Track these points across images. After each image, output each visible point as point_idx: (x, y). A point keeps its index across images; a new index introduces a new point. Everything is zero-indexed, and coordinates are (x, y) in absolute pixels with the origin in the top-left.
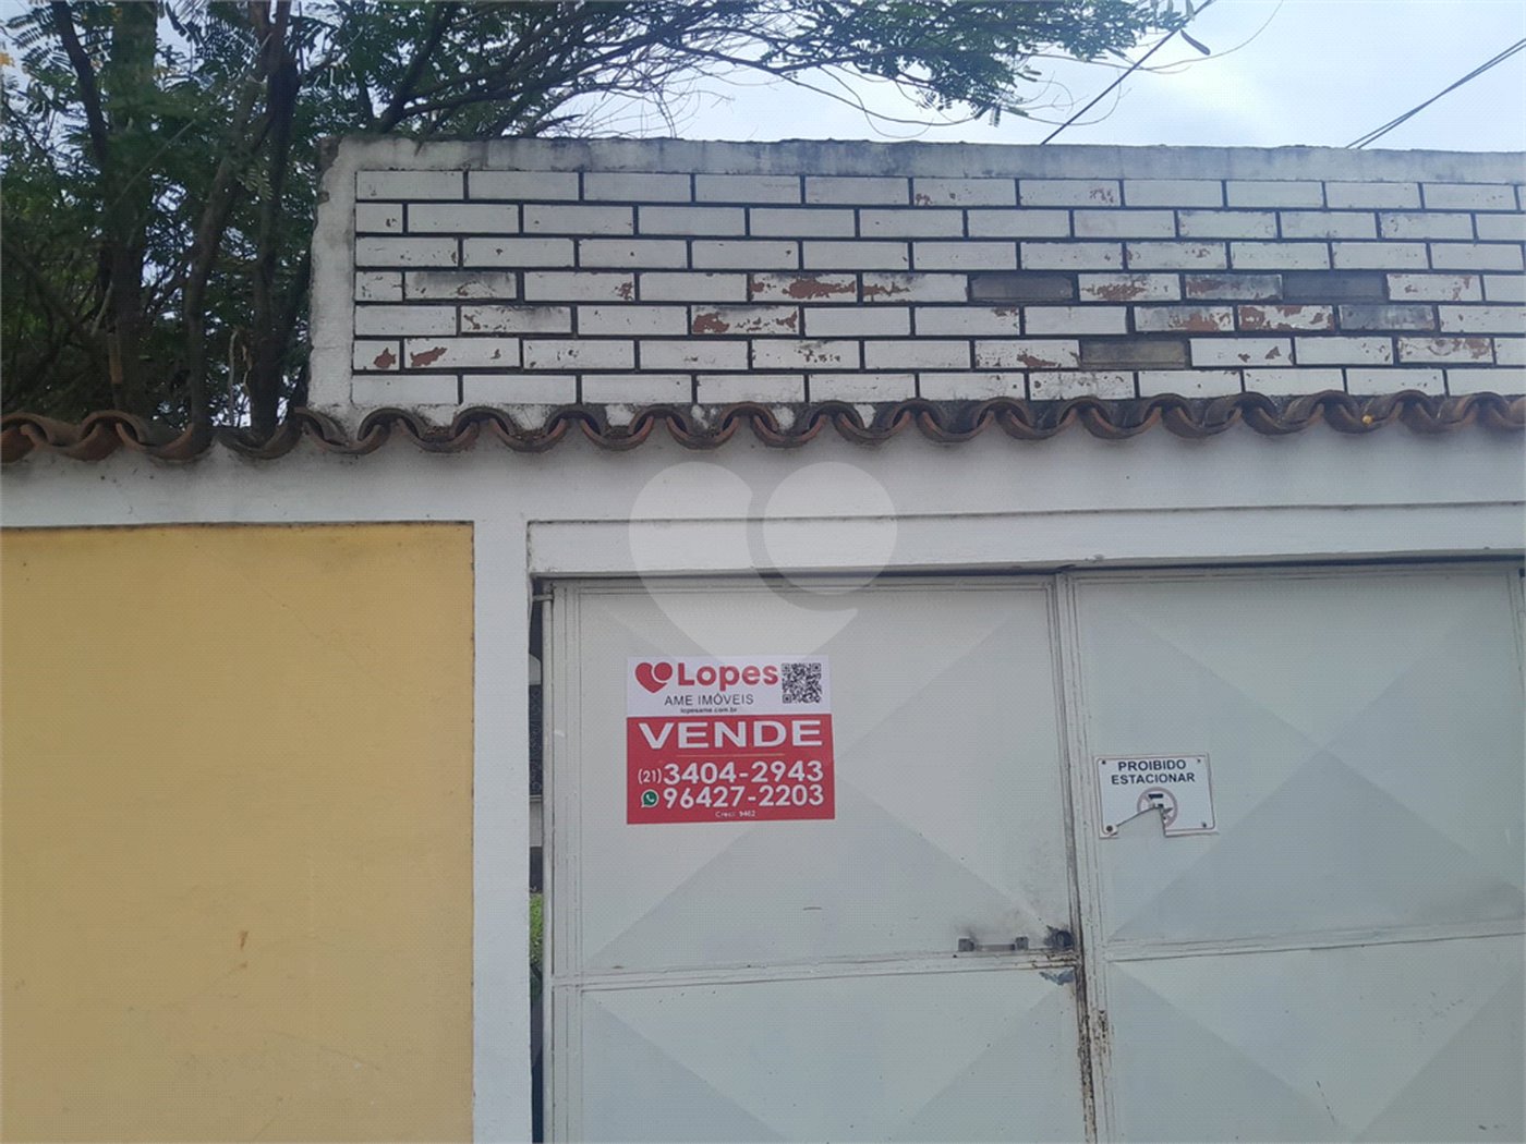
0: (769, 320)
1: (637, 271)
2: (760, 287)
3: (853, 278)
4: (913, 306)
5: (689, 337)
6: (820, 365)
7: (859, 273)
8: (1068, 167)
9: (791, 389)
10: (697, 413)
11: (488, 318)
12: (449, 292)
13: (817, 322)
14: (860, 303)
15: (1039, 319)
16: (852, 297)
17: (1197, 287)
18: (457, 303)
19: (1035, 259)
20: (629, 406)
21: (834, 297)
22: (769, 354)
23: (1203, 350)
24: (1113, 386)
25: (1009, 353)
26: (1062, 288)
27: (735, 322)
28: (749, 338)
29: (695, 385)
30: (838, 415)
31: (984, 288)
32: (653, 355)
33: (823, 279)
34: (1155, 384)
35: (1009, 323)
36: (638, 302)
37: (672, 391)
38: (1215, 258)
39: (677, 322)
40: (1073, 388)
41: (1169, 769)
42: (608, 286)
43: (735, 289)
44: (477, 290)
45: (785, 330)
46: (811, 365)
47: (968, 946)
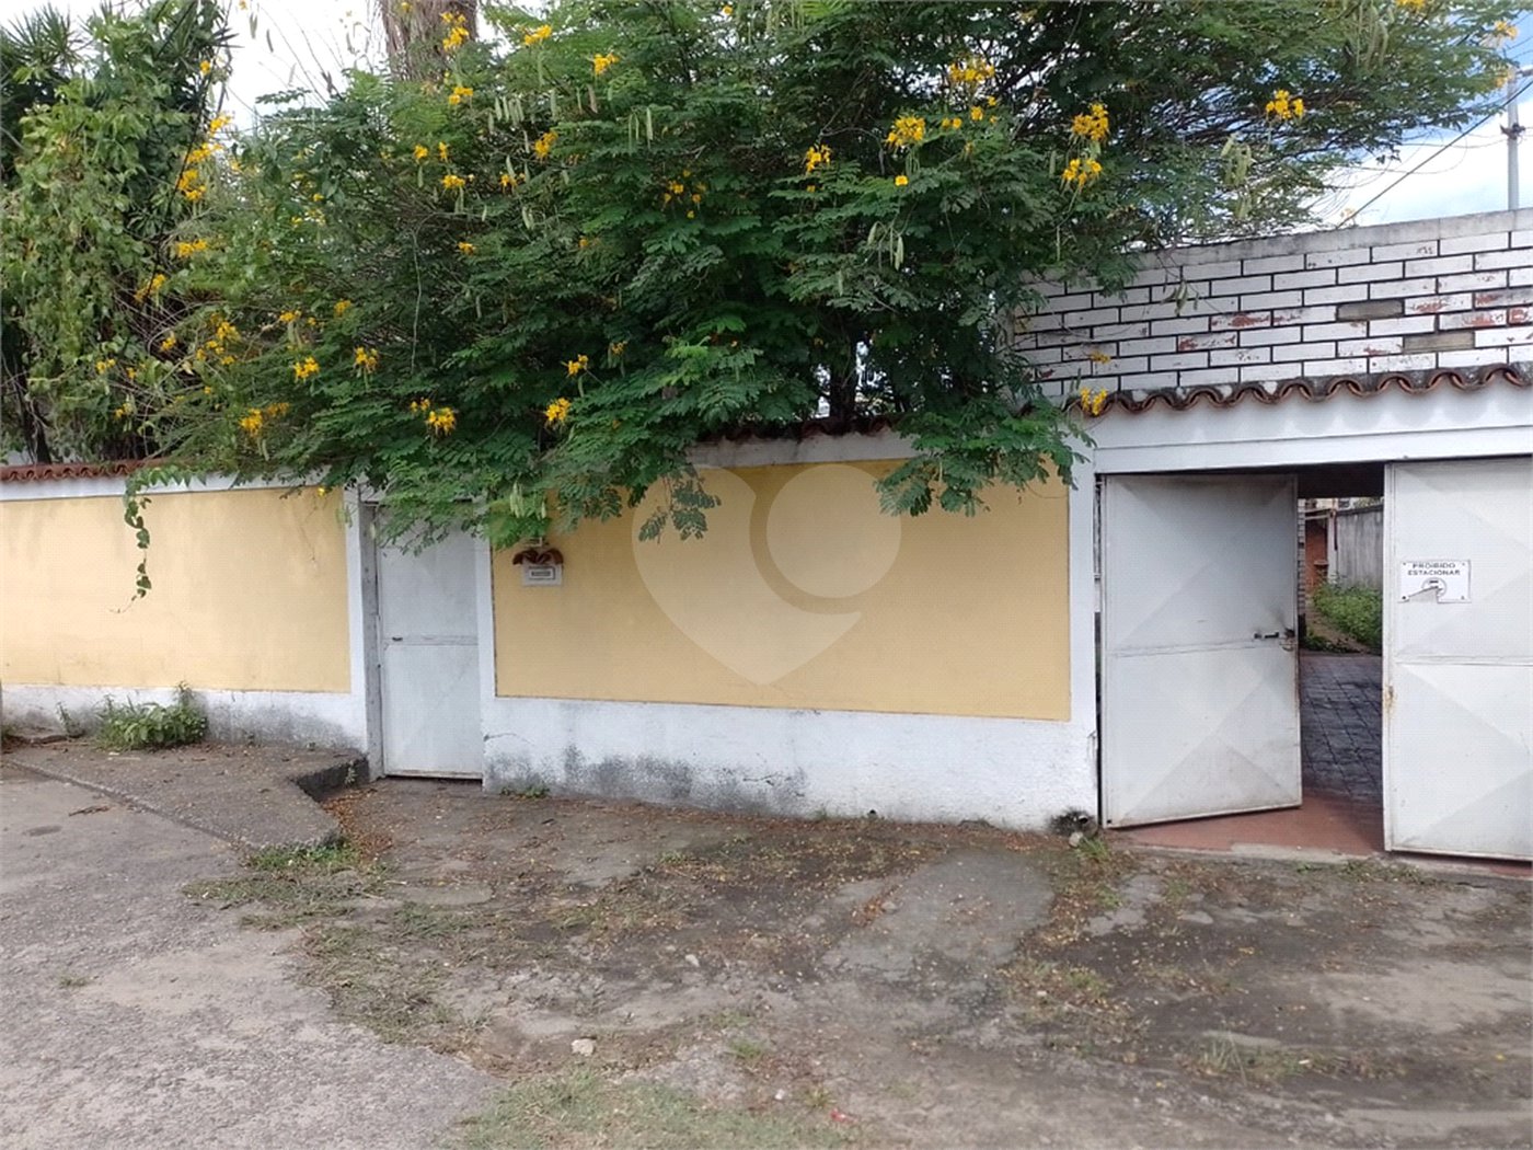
0: (1221, 340)
1: (1150, 321)
2: (1215, 323)
3: (1268, 313)
4: (1302, 325)
5: (1178, 352)
6: (1248, 362)
7: (1272, 310)
8: (1404, 235)
9: (1231, 375)
10: (1179, 391)
11: (1075, 352)
12: (1058, 341)
13: (1247, 338)
14: (1272, 327)
15: (1377, 327)
16: (1268, 324)
17: (1483, 300)
18: (1062, 346)
19: (1378, 292)
20: (1144, 390)
21: (1257, 325)
22: (1218, 358)
23: (1482, 337)
24: (1423, 362)
25: (1359, 348)
26: (1396, 308)
27: (1201, 343)
28: (1208, 350)
29: (1179, 376)
30: (1255, 389)
31: (1345, 312)
32: (1157, 363)
33: (1251, 316)
34: (1450, 360)
35: (1360, 330)
36: (1150, 337)
37: (1167, 381)
38: (1499, 280)
39: (1171, 345)
40: (1398, 365)
41: (1444, 567)
42: (1136, 330)
43: (1202, 325)
44: (1070, 340)
45: (1229, 344)
46: (1242, 362)
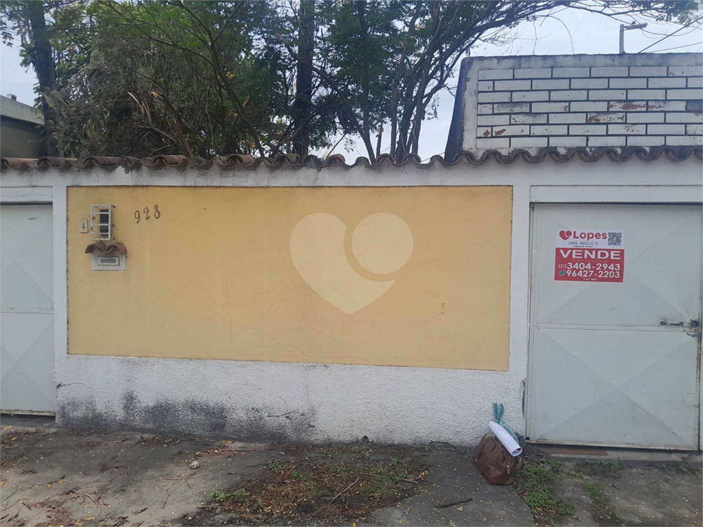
0: (615, 118)
1: (570, 102)
2: (612, 106)
3: (645, 102)
4: (665, 112)
5: (587, 124)
6: (632, 133)
7: (647, 101)
9: (621, 141)
10: (588, 149)
11: (520, 119)
12: (508, 110)
13: (631, 118)
14: (647, 111)
16: (644, 109)
18: (510, 114)
20: (565, 147)
21: (638, 109)
22: (613, 129)
25: (699, 130)
27: (602, 119)
28: (607, 124)
29: (588, 140)
30: (637, 150)
31: (691, 106)
32: (574, 130)
33: (635, 103)
35: (701, 118)
36: (569, 112)
37: (580, 142)
39: (582, 118)
42: (560, 107)
43: (603, 107)
44: (517, 110)
45: (620, 121)
46: (628, 133)
47: (663, 323)
